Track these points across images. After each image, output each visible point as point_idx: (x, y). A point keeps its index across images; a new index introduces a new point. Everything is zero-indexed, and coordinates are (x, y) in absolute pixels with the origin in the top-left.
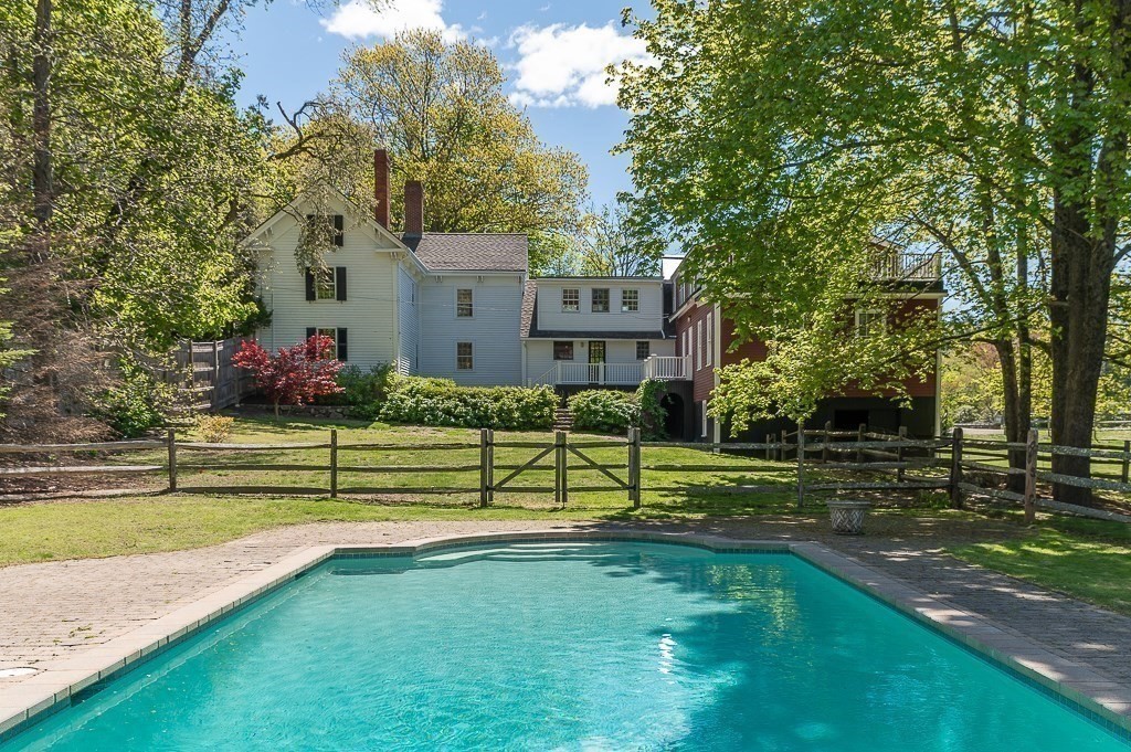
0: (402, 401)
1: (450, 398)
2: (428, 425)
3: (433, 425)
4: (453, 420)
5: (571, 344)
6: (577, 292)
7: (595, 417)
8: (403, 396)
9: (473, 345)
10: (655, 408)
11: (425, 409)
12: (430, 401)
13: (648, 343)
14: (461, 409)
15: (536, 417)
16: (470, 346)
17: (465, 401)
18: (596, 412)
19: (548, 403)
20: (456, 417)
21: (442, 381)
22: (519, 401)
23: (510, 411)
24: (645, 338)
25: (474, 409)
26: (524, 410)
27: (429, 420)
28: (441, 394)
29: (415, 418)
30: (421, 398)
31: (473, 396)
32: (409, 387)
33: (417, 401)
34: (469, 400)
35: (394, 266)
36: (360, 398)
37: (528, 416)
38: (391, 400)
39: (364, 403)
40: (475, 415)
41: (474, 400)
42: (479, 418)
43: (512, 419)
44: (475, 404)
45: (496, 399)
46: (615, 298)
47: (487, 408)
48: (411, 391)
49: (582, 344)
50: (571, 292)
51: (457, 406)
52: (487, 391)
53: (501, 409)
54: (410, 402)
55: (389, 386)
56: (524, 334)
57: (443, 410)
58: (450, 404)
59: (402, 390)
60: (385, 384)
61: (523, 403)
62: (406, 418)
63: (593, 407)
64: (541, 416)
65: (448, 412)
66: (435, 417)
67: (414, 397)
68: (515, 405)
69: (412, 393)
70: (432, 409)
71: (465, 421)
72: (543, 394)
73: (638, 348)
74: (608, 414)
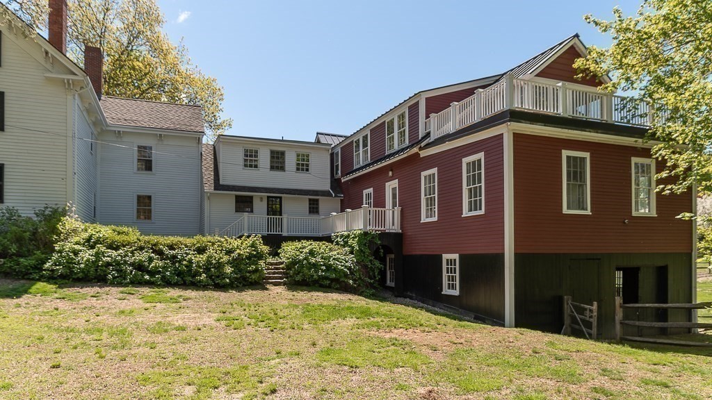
0: (76, 253)
1: (141, 248)
2: (113, 284)
3: (120, 285)
4: (147, 277)
5: (251, 198)
6: (256, 152)
7: (316, 272)
8: (77, 247)
9: (152, 197)
10: (371, 261)
11: (108, 264)
12: (114, 253)
13: (317, 200)
14: (158, 263)
15: (250, 272)
16: (149, 197)
17: (160, 253)
18: (315, 266)
19: (260, 256)
20: (152, 274)
21: (125, 229)
22: (229, 252)
23: (219, 266)
24: (318, 195)
25: (174, 263)
26: (236, 263)
27: (114, 278)
28: (129, 244)
29: (95, 276)
30: (103, 249)
31: (171, 247)
32: (85, 235)
33: (97, 255)
34: (167, 251)
35: (70, 97)
36: (13, 249)
37: (240, 271)
38: (60, 252)
39: (19, 255)
40: (176, 269)
41: (172, 252)
42: (179, 274)
43: (223, 276)
44: (174, 257)
45: (201, 250)
46: (291, 160)
47: (190, 261)
48: (88, 240)
49: (261, 199)
50: (251, 151)
51: (151, 260)
52: (189, 241)
53: (209, 261)
54: (87, 255)
55: (59, 234)
56: (209, 187)
57: (132, 264)
58: (142, 257)
59: (77, 239)
60: (54, 231)
61: (235, 255)
62: (80, 275)
63: (313, 260)
64: (256, 271)
65: (140, 267)
66: (122, 274)
67: (92, 247)
68: (226, 258)
69: (90, 243)
70: (118, 264)
71: (163, 278)
72: (253, 245)
73: (310, 204)
74: (329, 267)
